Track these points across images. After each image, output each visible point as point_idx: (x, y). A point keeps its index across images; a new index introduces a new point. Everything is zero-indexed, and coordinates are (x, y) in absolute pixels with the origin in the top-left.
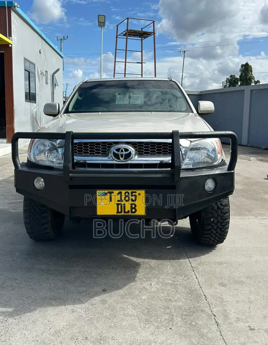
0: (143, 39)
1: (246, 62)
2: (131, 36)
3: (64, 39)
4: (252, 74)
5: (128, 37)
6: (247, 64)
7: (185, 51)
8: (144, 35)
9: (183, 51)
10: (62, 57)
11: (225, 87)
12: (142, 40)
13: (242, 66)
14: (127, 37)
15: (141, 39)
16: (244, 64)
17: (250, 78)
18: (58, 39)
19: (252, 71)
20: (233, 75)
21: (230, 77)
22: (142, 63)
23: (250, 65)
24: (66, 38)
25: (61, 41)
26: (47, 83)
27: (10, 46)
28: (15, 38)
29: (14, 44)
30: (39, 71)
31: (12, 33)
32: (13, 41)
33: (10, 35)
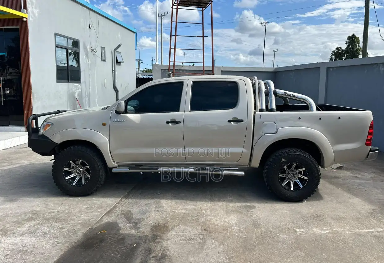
0: (204, 9)
1: (353, 34)
2: (188, 6)
3: (164, 15)
4: (359, 46)
5: (179, 7)
6: (354, 36)
7: (266, 23)
8: (202, 4)
9: (264, 23)
10: (134, 32)
11: (331, 59)
12: (203, 11)
13: (349, 38)
14: (177, 7)
15: (201, 9)
16: (351, 35)
17: (357, 50)
18: (159, 15)
19: (359, 42)
20: (339, 47)
21: (336, 49)
22: (203, 37)
23: (357, 36)
24: (166, 14)
25: (162, 17)
26: (103, 60)
27: (25, 19)
28: (36, 11)
29: (32, 18)
30: (88, 47)
31: (29, 5)
32: (31, 14)
33: (25, 7)
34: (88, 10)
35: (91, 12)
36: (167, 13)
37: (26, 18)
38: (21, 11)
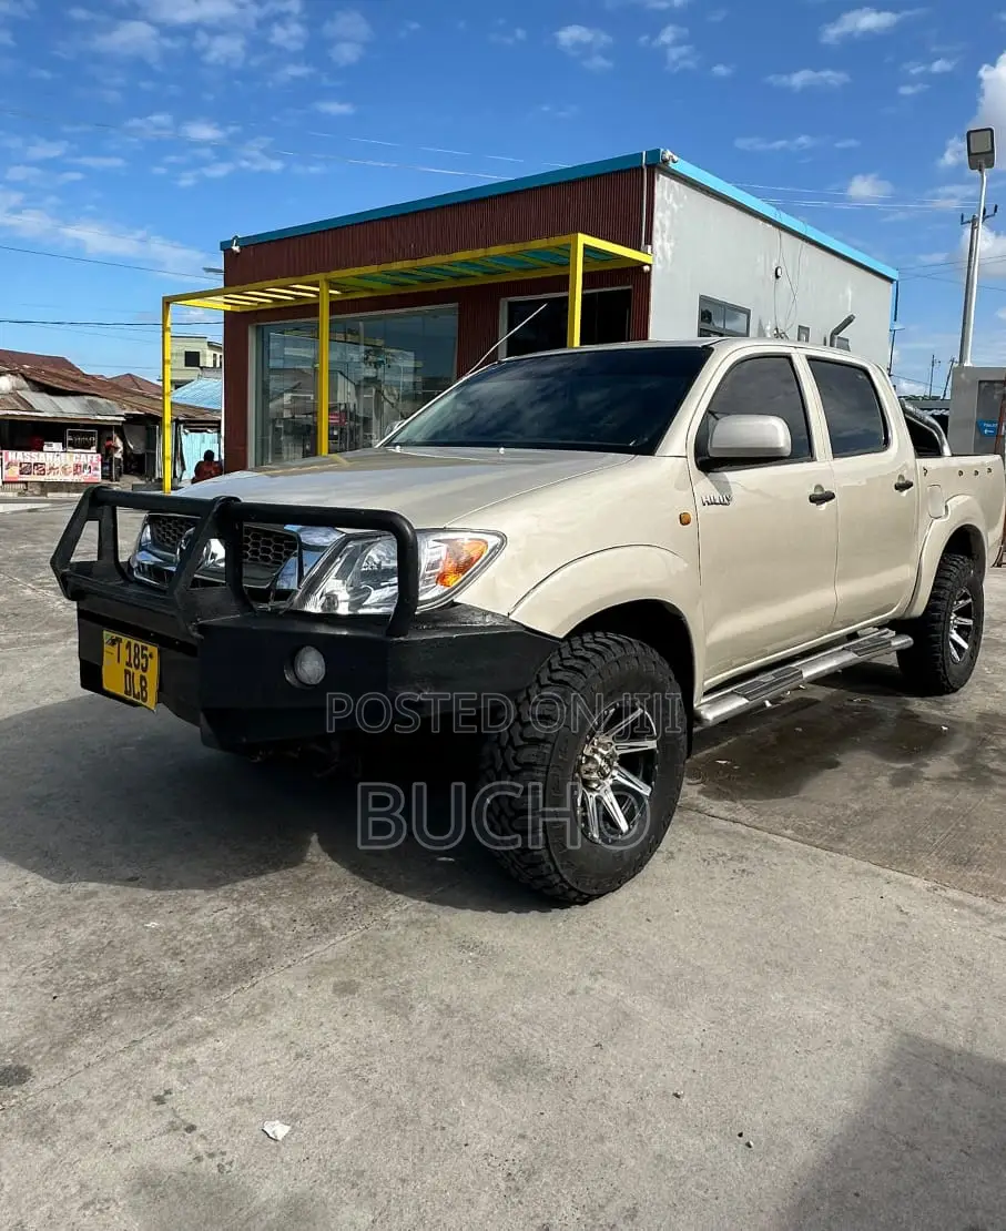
10: (892, 281)
27: (646, 268)
28: (667, 246)
29: (659, 262)
30: (768, 328)
31: (656, 236)
32: (659, 254)
33: (649, 241)
34: (776, 231)
35: (784, 234)
36: (996, 211)
37: (650, 265)
38: (639, 250)
